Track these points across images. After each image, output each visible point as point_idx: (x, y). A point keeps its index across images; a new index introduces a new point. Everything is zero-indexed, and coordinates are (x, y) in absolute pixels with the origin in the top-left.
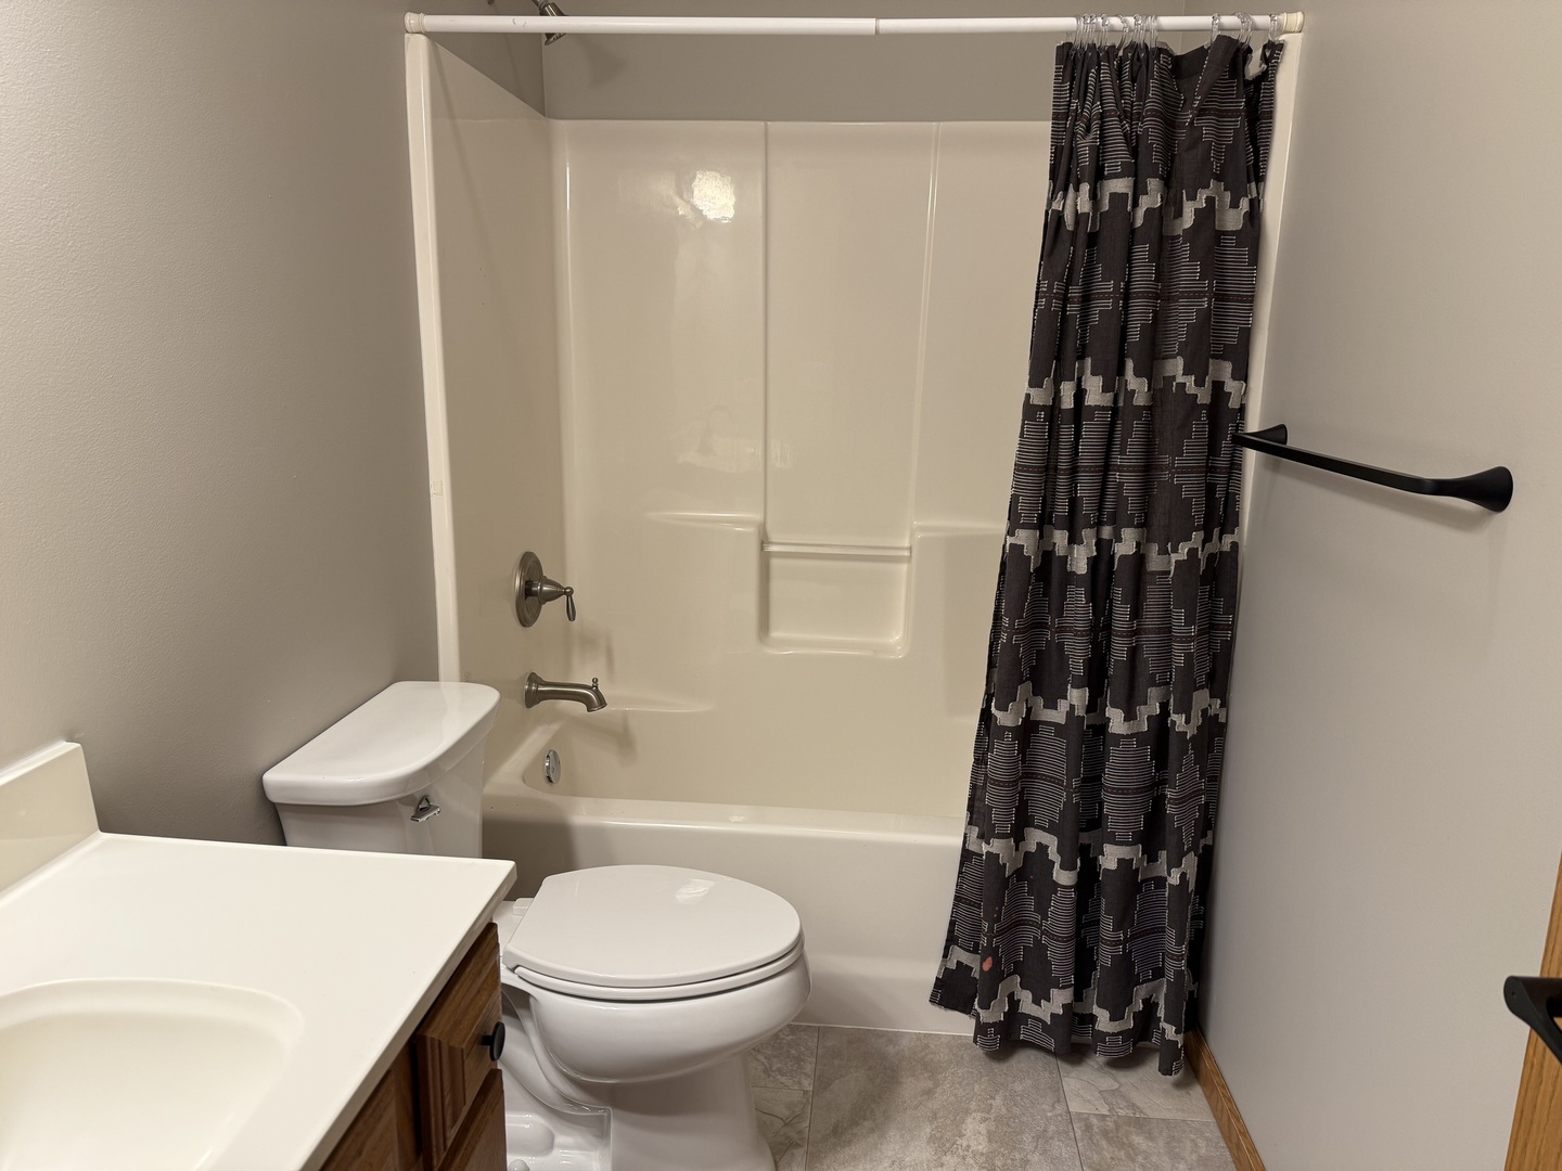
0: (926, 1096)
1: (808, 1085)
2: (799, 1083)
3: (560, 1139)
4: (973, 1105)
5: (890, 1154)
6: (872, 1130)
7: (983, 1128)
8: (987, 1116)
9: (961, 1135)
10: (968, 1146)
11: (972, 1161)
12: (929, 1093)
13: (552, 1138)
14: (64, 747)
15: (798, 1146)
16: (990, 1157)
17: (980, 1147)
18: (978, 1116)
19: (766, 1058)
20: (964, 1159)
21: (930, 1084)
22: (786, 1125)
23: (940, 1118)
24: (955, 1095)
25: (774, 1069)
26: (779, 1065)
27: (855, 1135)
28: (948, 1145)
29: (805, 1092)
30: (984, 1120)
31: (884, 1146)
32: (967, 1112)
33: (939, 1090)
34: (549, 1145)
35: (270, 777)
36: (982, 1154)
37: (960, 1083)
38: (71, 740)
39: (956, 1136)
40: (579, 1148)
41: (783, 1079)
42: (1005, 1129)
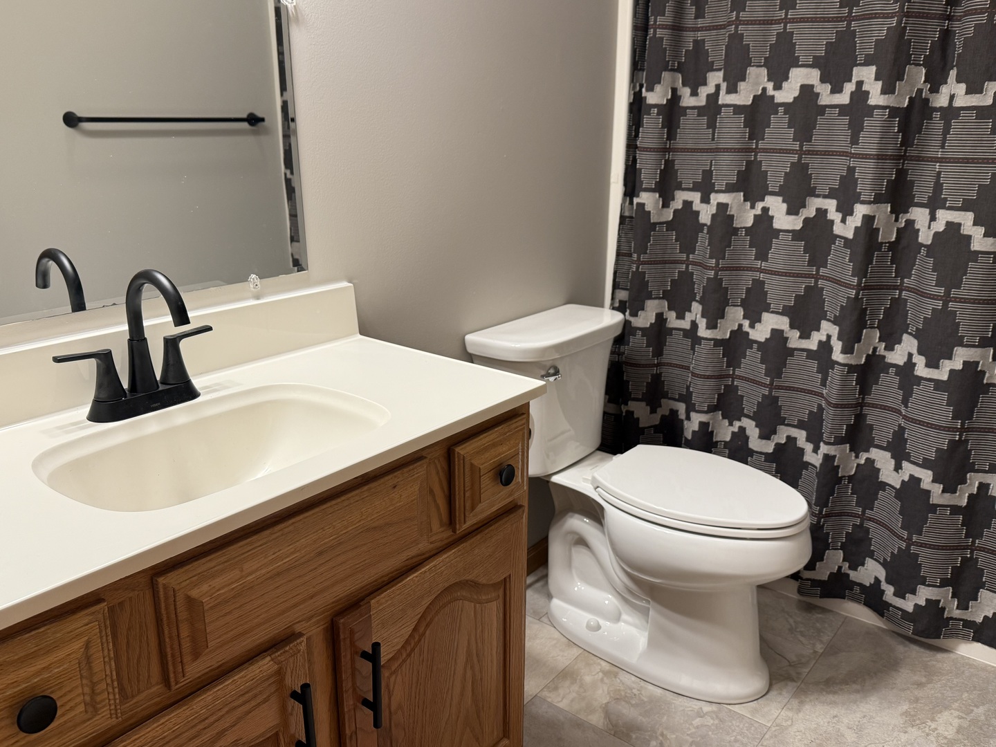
0: (916, 686)
1: (820, 648)
2: (814, 645)
3: (625, 617)
4: (956, 705)
5: (864, 710)
6: (857, 691)
7: (956, 722)
8: (964, 716)
9: (933, 720)
10: (936, 729)
11: (933, 739)
12: (920, 685)
13: (620, 614)
14: (345, 284)
15: (793, 680)
16: (951, 743)
17: (946, 733)
18: (956, 713)
19: (795, 622)
20: (928, 735)
21: (924, 680)
22: (790, 665)
23: (921, 703)
24: (943, 694)
25: (798, 630)
26: (803, 629)
27: (842, 690)
28: (918, 722)
29: (815, 652)
30: (960, 718)
31: (862, 704)
32: (947, 708)
33: (930, 686)
34: (617, 619)
35: (469, 338)
36: (946, 738)
37: (951, 688)
38: (350, 282)
39: (929, 719)
40: (636, 626)
41: (802, 639)
42: (976, 730)
